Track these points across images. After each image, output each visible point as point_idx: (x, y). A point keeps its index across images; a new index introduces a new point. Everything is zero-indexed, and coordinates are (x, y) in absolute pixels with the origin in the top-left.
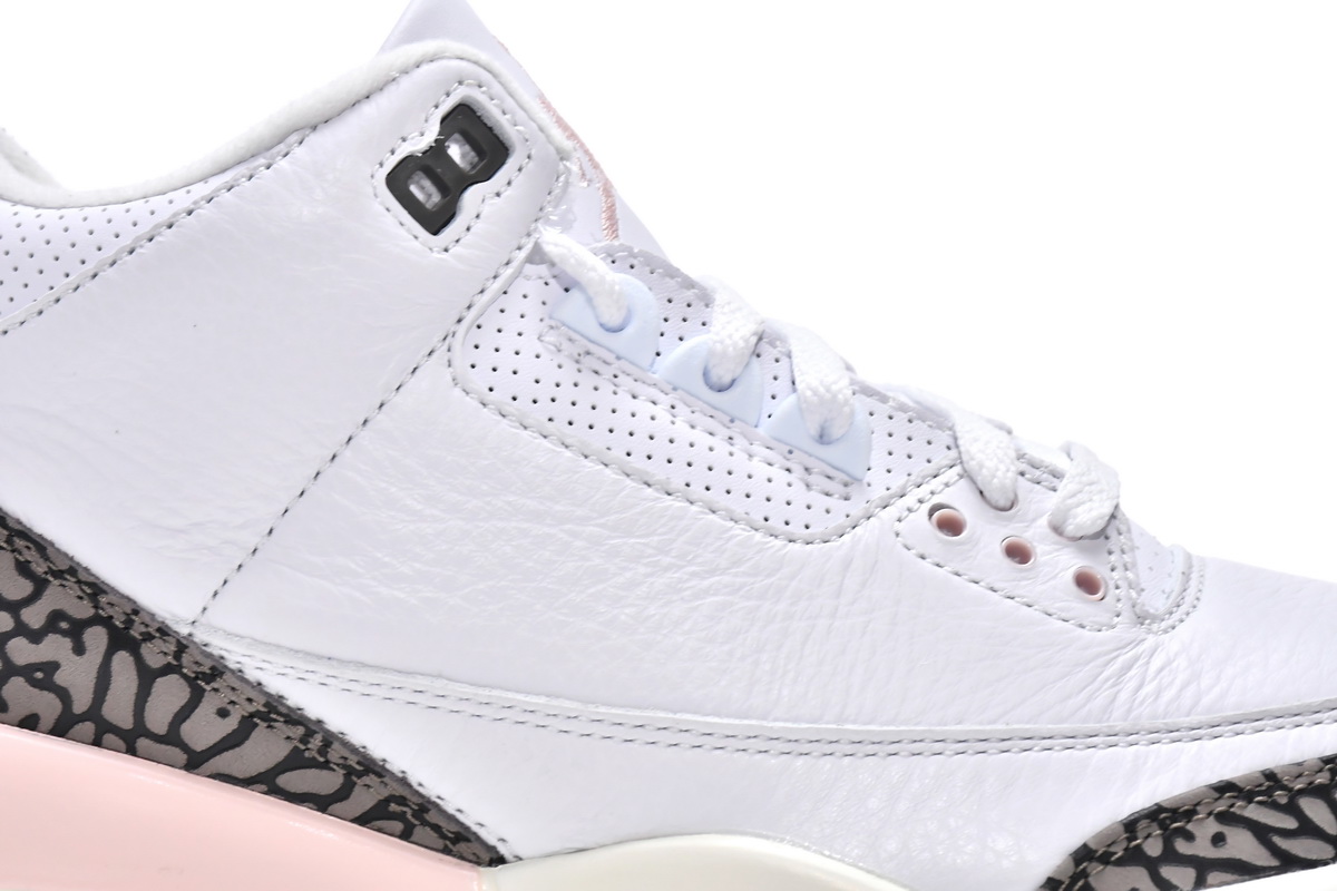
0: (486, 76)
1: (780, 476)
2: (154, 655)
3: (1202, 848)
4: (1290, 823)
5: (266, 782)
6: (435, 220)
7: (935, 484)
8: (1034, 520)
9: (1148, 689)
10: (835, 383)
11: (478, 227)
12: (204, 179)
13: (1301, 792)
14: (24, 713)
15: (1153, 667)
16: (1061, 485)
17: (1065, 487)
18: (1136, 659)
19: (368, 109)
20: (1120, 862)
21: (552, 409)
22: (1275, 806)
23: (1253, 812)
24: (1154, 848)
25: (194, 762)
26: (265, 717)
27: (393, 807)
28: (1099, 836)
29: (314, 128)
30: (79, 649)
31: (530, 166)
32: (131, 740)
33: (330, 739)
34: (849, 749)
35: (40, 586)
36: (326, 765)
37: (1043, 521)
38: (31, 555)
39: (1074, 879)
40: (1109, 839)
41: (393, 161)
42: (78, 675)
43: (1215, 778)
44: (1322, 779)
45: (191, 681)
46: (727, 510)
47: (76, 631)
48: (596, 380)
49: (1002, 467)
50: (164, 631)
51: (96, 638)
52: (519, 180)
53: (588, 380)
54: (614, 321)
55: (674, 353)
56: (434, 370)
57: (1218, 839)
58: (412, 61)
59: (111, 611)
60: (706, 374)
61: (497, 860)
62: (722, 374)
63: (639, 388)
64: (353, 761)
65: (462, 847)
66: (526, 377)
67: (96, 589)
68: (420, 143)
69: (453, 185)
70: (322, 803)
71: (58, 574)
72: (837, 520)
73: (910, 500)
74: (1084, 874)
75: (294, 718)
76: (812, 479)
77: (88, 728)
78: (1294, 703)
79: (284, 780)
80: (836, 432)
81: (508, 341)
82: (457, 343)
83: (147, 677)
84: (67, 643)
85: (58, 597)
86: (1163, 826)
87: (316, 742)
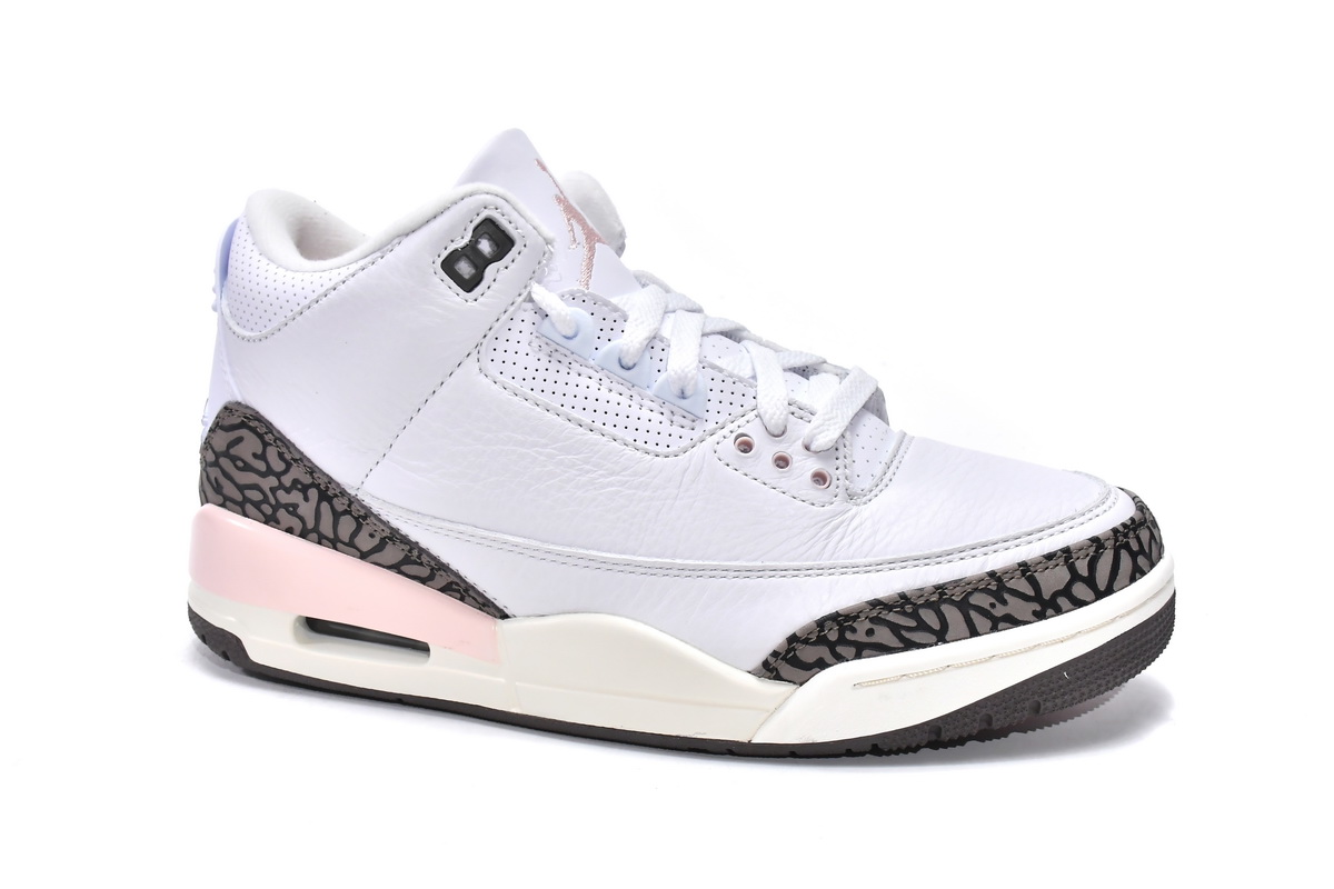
0: (500, 202)
1: (656, 416)
2: (340, 505)
3: (861, 637)
4: (913, 624)
5: (396, 568)
6: (469, 285)
7: (742, 421)
8: (795, 441)
9: (845, 541)
10: (687, 367)
11: (494, 286)
12: (356, 261)
13: (922, 606)
14: (287, 526)
15: (851, 527)
16: (813, 418)
17: (816, 420)
18: (842, 522)
19: (435, 225)
20: (814, 644)
21: (533, 384)
22: (904, 613)
23: (892, 617)
24: (833, 636)
25: (363, 556)
26: (391, 539)
27: (454, 586)
28: (803, 629)
29: (407, 235)
30: (306, 499)
31: (525, 251)
32: (334, 543)
33: (422, 551)
34: (677, 573)
35: (289, 466)
36: (421, 564)
37: (800, 443)
38: (284, 450)
39: (788, 651)
40: (808, 630)
41: (445, 254)
42: (306, 510)
43: (870, 597)
44: (934, 598)
45: (356, 519)
46: (622, 440)
47: (304, 489)
48: (559, 366)
49: (778, 413)
50: (343, 493)
51: (313, 493)
52: (519, 258)
53: (554, 366)
54: (570, 334)
55: (606, 348)
56: (471, 363)
57: (870, 632)
58: (460, 196)
59: (320, 481)
60: (620, 361)
61: (505, 616)
62: (628, 361)
63: (583, 370)
64: (433, 563)
65: (486, 608)
66: (520, 366)
67: (312, 470)
68: (461, 243)
69: (481, 264)
70: (423, 581)
71: (295, 460)
72: (685, 443)
73: (725, 432)
74: (794, 649)
75: (405, 540)
76: (674, 418)
77: (314, 536)
78: (927, 552)
79: (404, 568)
80: (688, 393)
81: (512, 346)
82: (483, 349)
83: (336, 515)
84: (301, 495)
85: (296, 472)
86: (839, 624)
87: (415, 553)
